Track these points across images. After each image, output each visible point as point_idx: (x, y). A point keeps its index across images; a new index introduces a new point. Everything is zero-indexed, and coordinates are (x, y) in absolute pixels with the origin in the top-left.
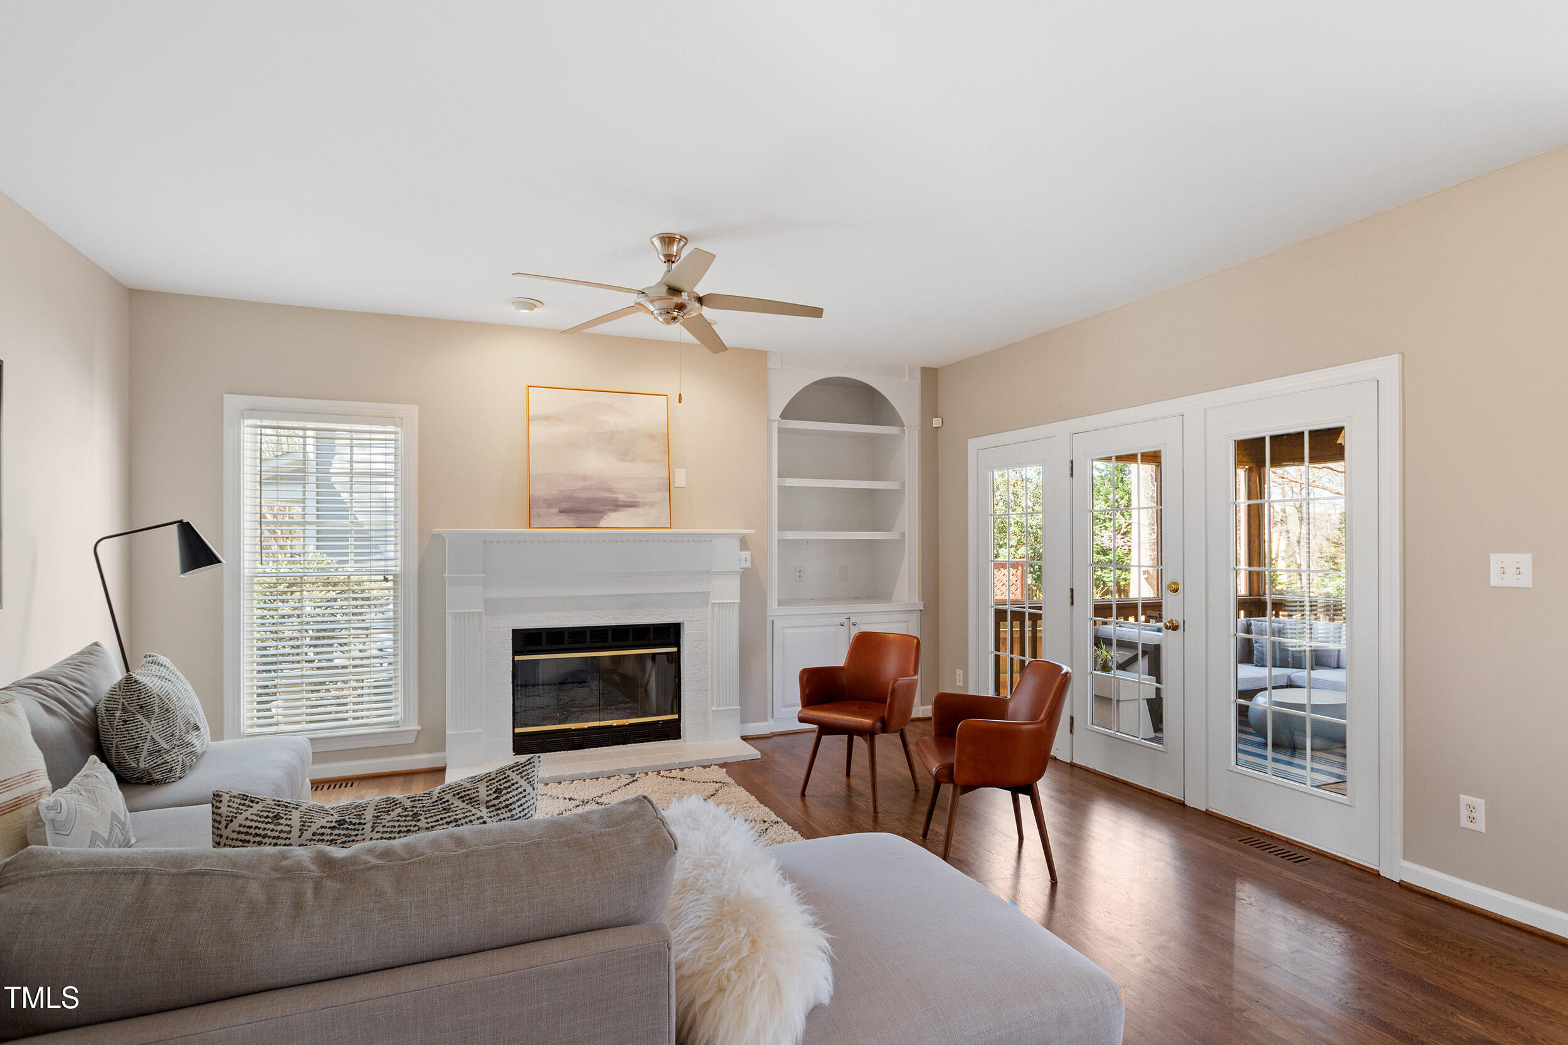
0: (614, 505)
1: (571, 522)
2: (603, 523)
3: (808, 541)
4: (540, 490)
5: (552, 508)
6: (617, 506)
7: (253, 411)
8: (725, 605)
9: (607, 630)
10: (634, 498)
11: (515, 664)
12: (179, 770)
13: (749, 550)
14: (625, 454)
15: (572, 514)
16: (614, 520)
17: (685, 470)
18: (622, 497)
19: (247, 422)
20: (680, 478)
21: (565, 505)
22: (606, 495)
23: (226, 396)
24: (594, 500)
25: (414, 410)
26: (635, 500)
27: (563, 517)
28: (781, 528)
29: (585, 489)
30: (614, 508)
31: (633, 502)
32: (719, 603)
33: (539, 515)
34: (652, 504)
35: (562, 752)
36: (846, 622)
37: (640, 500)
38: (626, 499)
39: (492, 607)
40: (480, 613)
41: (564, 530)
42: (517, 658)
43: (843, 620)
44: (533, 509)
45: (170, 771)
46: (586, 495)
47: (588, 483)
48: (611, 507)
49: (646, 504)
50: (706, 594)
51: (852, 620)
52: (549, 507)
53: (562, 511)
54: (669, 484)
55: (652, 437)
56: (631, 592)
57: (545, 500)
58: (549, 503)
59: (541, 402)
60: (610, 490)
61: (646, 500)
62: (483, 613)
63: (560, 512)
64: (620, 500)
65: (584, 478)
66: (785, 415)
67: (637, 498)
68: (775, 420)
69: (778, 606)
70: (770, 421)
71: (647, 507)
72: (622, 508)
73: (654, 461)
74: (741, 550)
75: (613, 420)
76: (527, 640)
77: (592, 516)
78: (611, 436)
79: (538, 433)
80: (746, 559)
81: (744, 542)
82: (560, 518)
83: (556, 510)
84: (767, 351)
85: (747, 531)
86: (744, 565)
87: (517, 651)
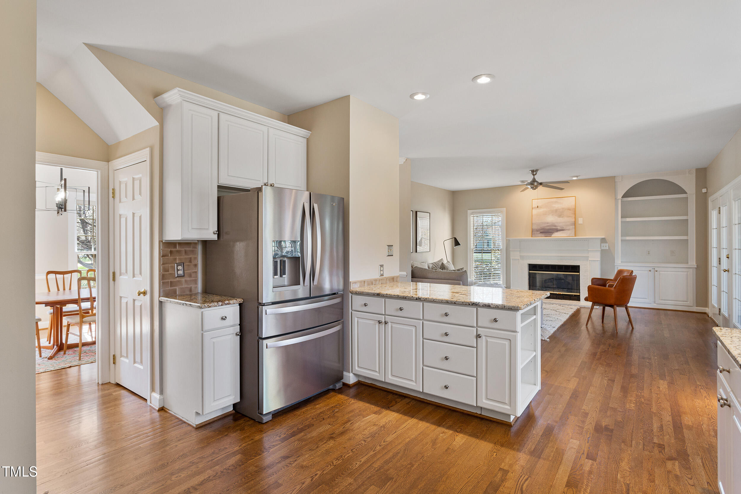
2: (553, 236)
4: (535, 227)
6: (557, 230)
7: (472, 213)
8: (594, 261)
9: (556, 266)
11: (530, 274)
13: (607, 243)
14: (560, 216)
16: (556, 235)
17: (582, 218)
18: (559, 228)
19: (472, 216)
20: (580, 221)
21: (542, 231)
22: (554, 227)
23: (468, 211)
24: (550, 229)
25: (505, 208)
26: (563, 228)
27: (541, 234)
28: (622, 236)
29: (548, 226)
32: (592, 260)
33: (534, 234)
34: (569, 230)
36: (653, 270)
37: (565, 228)
38: (561, 229)
39: (522, 257)
40: (519, 259)
41: (542, 238)
42: (530, 272)
43: (651, 269)
44: (534, 232)
46: (548, 228)
48: (555, 231)
49: (567, 230)
50: (588, 256)
51: (656, 269)
53: (541, 233)
54: (575, 224)
55: (569, 209)
56: (561, 255)
57: (536, 230)
58: (537, 231)
59: (536, 203)
60: (555, 226)
61: (567, 228)
62: (520, 259)
65: (548, 223)
66: (624, 196)
68: (619, 199)
69: (621, 263)
70: (616, 199)
72: (559, 231)
73: (570, 217)
74: (601, 243)
75: (557, 206)
76: (532, 267)
77: (550, 233)
78: (556, 211)
79: (535, 212)
80: (606, 246)
81: (603, 240)
82: (543, 235)
83: (539, 232)
84: (615, 176)
85: (603, 237)
86: (605, 248)
87: (530, 270)
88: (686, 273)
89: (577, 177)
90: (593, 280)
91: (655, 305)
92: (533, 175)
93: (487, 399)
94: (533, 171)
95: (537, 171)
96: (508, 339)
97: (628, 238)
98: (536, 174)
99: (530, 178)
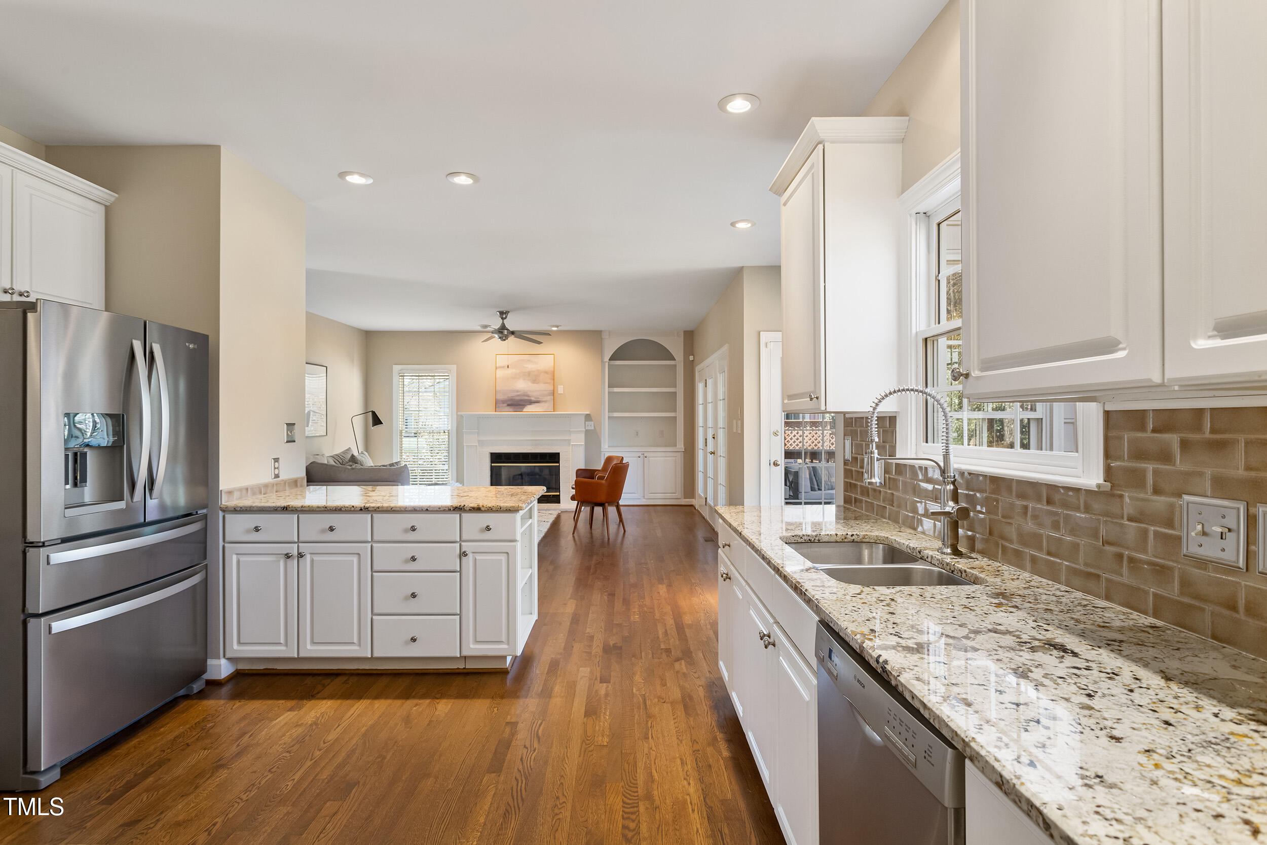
1: (512, 409)
2: (524, 410)
3: (641, 417)
4: (500, 397)
5: (504, 404)
6: (531, 402)
7: (401, 371)
8: (578, 445)
9: (529, 455)
11: (492, 468)
13: (591, 421)
14: (535, 381)
15: (512, 406)
16: (530, 409)
17: (561, 386)
18: (533, 399)
19: (400, 374)
20: (560, 389)
21: (509, 403)
22: (527, 398)
23: (394, 366)
24: (521, 400)
25: (455, 366)
26: (538, 400)
28: (610, 411)
29: (518, 395)
32: (576, 444)
33: (499, 407)
34: (545, 401)
36: (642, 456)
37: (541, 400)
38: (535, 400)
39: (481, 443)
40: (476, 446)
41: (509, 413)
42: (493, 465)
43: (640, 454)
44: (498, 404)
46: (518, 398)
47: (519, 393)
48: (528, 403)
49: (543, 401)
50: (569, 440)
51: (645, 455)
53: (508, 405)
54: (553, 393)
55: (546, 372)
56: (536, 439)
58: (503, 402)
59: (501, 360)
60: (528, 396)
62: (478, 446)
65: (518, 391)
66: (613, 358)
68: (607, 362)
69: (608, 447)
70: (603, 362)
71: (543, 403)
72: (533, 404)
73: (547, 383)
74: (586, 421)
75: (530, 367)
76: (496, 457)
77: (520, 407)
78: (529, 373)
79: (500, 373)
80: (591, 426)
81: (588, 417)
82: (508, 408)
83: (506, 405)
84: (601, 331)
85: (588, 413)
86: (589, 428)
87: (492, 462)
88: (673, 458)
89: (557, 327)
90: (578, 471)
91: (644, 500)
92: (503, 319)
93: (477, 642)
94: (502, 313)
95: (507, 313)
96: (505, 553)
97: (616, 414)
98: (505, 318)
99: (496, 323)
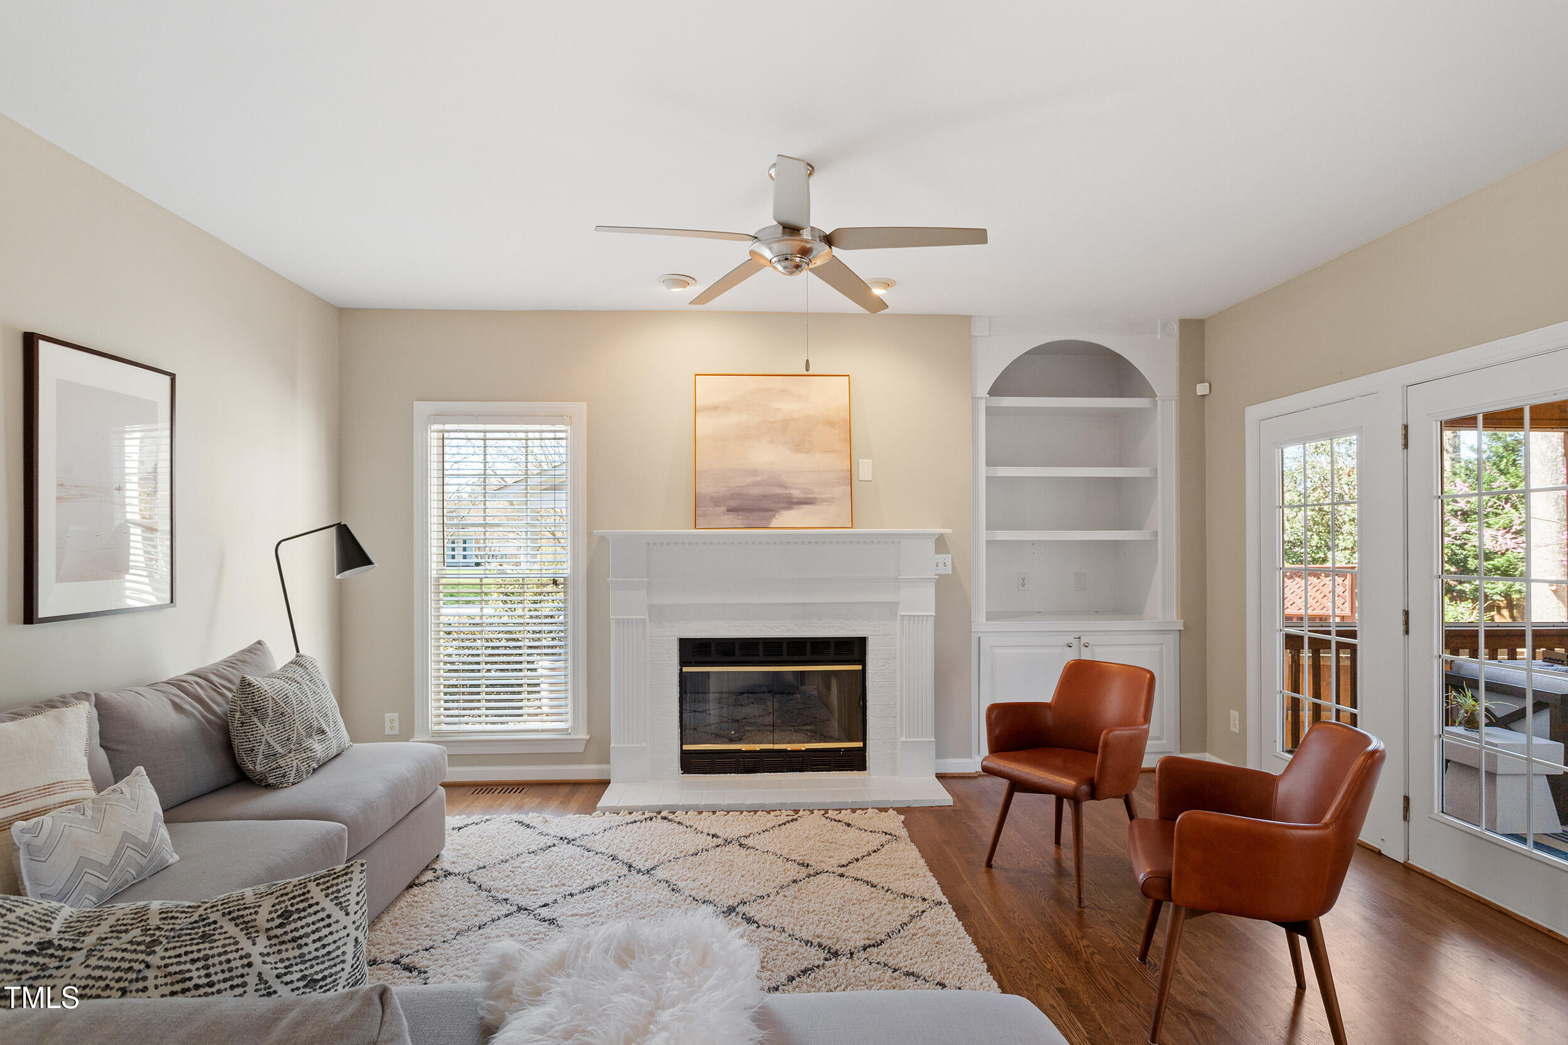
0: (787, 502)
1: (740, 521)
2: (775, 523)
3: (1033, 543)
4: (706, 488)
5: (719, 506)
6: (791, 503)
7: (438, 416)
8: (916, 618)
9: (782, 642)
10: (809, 494)
11: (683, 678)
12: (293, 776)
13: (949, 553)
14: (799, 447)
15: (740, 513)
16: (787, 519)
17: (871, 460)
18: (796, 493)
19: (435, 427)
20: (865, 470)
21: (733, 504)
22: (779, 491)
23: (416, 403)
24: (765, 497)
25: (584, 406)
26: (811, 496)
27: (731, 516)
28: (989, 527)
29: (755, 484)
30: (787, 505)
31: (810, 498)
32: (909, 616)
33: (705, 515)
34: (830, 501)
35: (733, 774)
36: (1075, 642)
37: (817, 496)
38: (802, 496)
39: (657, 613)
40: (644, 621)
41: (734, 531)
42: (685, 669)
43: (1070, 639)
45: (284, 776)
46: (756, 491)
47: (758, 479)
48: (783, 505)
49: (824, 500)
50: (897, 604)
51: (1084, 640)
52: (716, 506)
53: (730, 510)
54: (849, 479)
55: (831, 423)
56: (806, 601)
57: (712, 498)
58: (716, 501)
59: (710, 391)
60: (783, 485)
61: (823, 496)
62: (647, 620)
63: (728, 510)
64: (794, 496)
65: (755, 473)
66: (994, 391)
67: (813, 493)
68: (982, 398)
69: (987, 620)
70: (975, 399)
71: (824, 504)
72: (797, 506)
73: (835, 451)
74: (936, 553)
75: (787, 407)
76: (693, 650)
77: (761, 514)
78: (786, 424)
79: (706, 425)
80: (948, 565)
81: (941, 544)
82: (729, 519)
83: (724, 509)
84: (971, 316)
85: (941, 531)
86: (945, 570)
87: (683, 662)
88: (1158, 648)
97: (1006, 535)
